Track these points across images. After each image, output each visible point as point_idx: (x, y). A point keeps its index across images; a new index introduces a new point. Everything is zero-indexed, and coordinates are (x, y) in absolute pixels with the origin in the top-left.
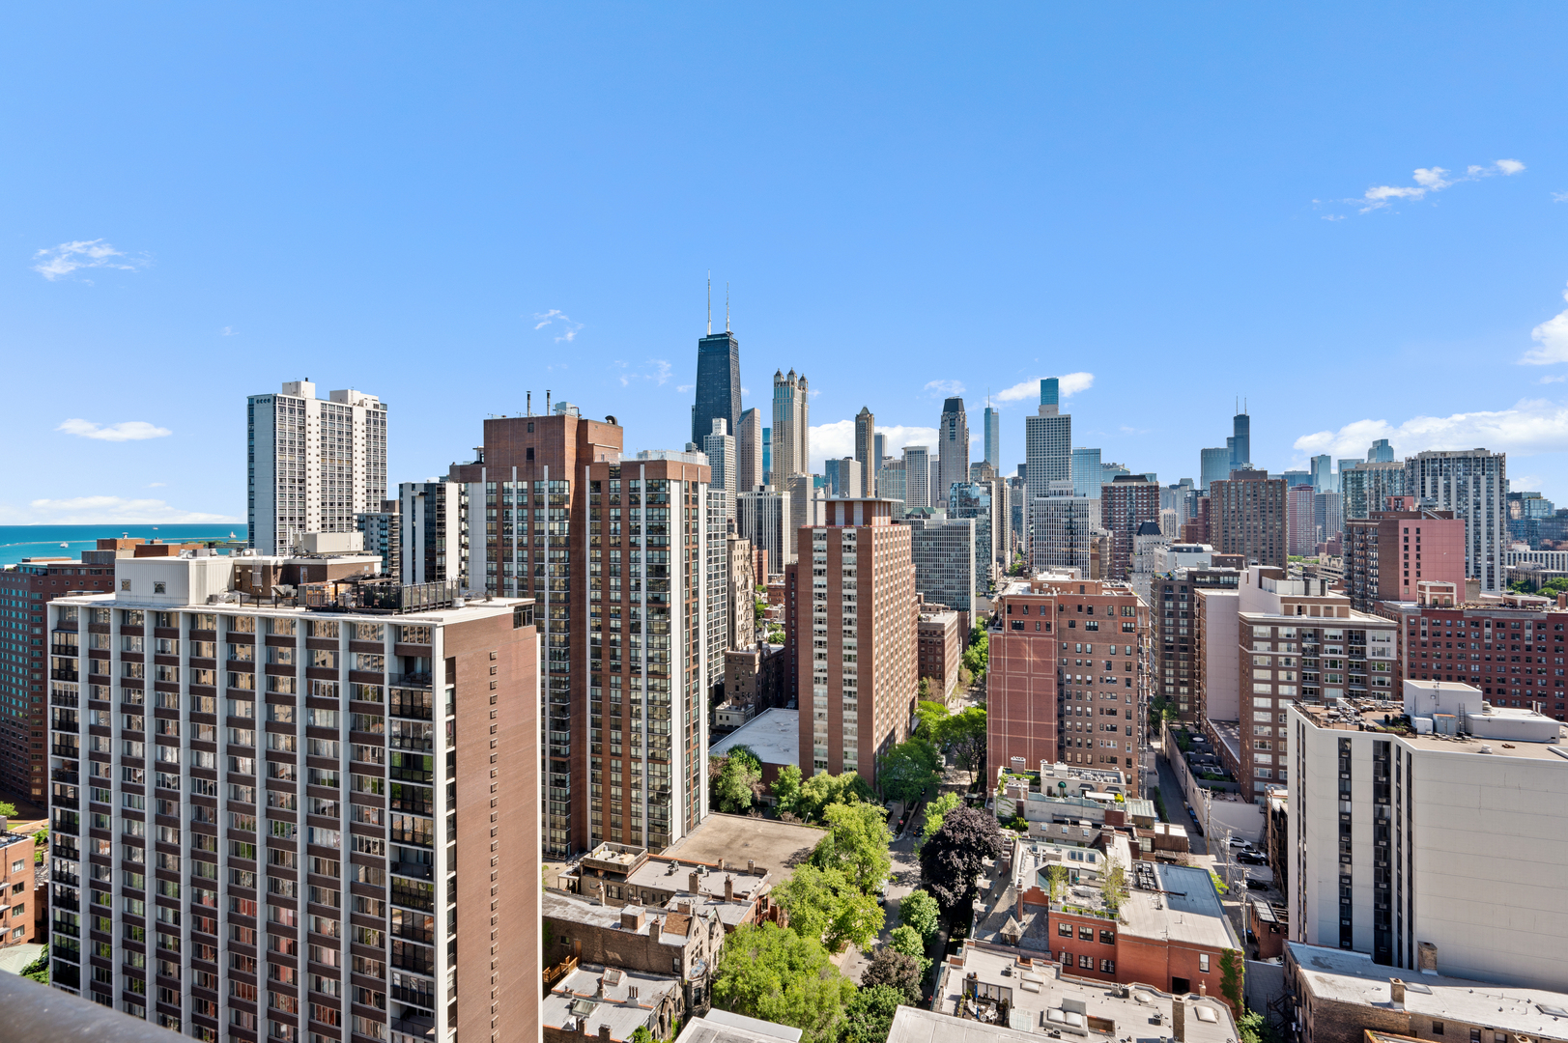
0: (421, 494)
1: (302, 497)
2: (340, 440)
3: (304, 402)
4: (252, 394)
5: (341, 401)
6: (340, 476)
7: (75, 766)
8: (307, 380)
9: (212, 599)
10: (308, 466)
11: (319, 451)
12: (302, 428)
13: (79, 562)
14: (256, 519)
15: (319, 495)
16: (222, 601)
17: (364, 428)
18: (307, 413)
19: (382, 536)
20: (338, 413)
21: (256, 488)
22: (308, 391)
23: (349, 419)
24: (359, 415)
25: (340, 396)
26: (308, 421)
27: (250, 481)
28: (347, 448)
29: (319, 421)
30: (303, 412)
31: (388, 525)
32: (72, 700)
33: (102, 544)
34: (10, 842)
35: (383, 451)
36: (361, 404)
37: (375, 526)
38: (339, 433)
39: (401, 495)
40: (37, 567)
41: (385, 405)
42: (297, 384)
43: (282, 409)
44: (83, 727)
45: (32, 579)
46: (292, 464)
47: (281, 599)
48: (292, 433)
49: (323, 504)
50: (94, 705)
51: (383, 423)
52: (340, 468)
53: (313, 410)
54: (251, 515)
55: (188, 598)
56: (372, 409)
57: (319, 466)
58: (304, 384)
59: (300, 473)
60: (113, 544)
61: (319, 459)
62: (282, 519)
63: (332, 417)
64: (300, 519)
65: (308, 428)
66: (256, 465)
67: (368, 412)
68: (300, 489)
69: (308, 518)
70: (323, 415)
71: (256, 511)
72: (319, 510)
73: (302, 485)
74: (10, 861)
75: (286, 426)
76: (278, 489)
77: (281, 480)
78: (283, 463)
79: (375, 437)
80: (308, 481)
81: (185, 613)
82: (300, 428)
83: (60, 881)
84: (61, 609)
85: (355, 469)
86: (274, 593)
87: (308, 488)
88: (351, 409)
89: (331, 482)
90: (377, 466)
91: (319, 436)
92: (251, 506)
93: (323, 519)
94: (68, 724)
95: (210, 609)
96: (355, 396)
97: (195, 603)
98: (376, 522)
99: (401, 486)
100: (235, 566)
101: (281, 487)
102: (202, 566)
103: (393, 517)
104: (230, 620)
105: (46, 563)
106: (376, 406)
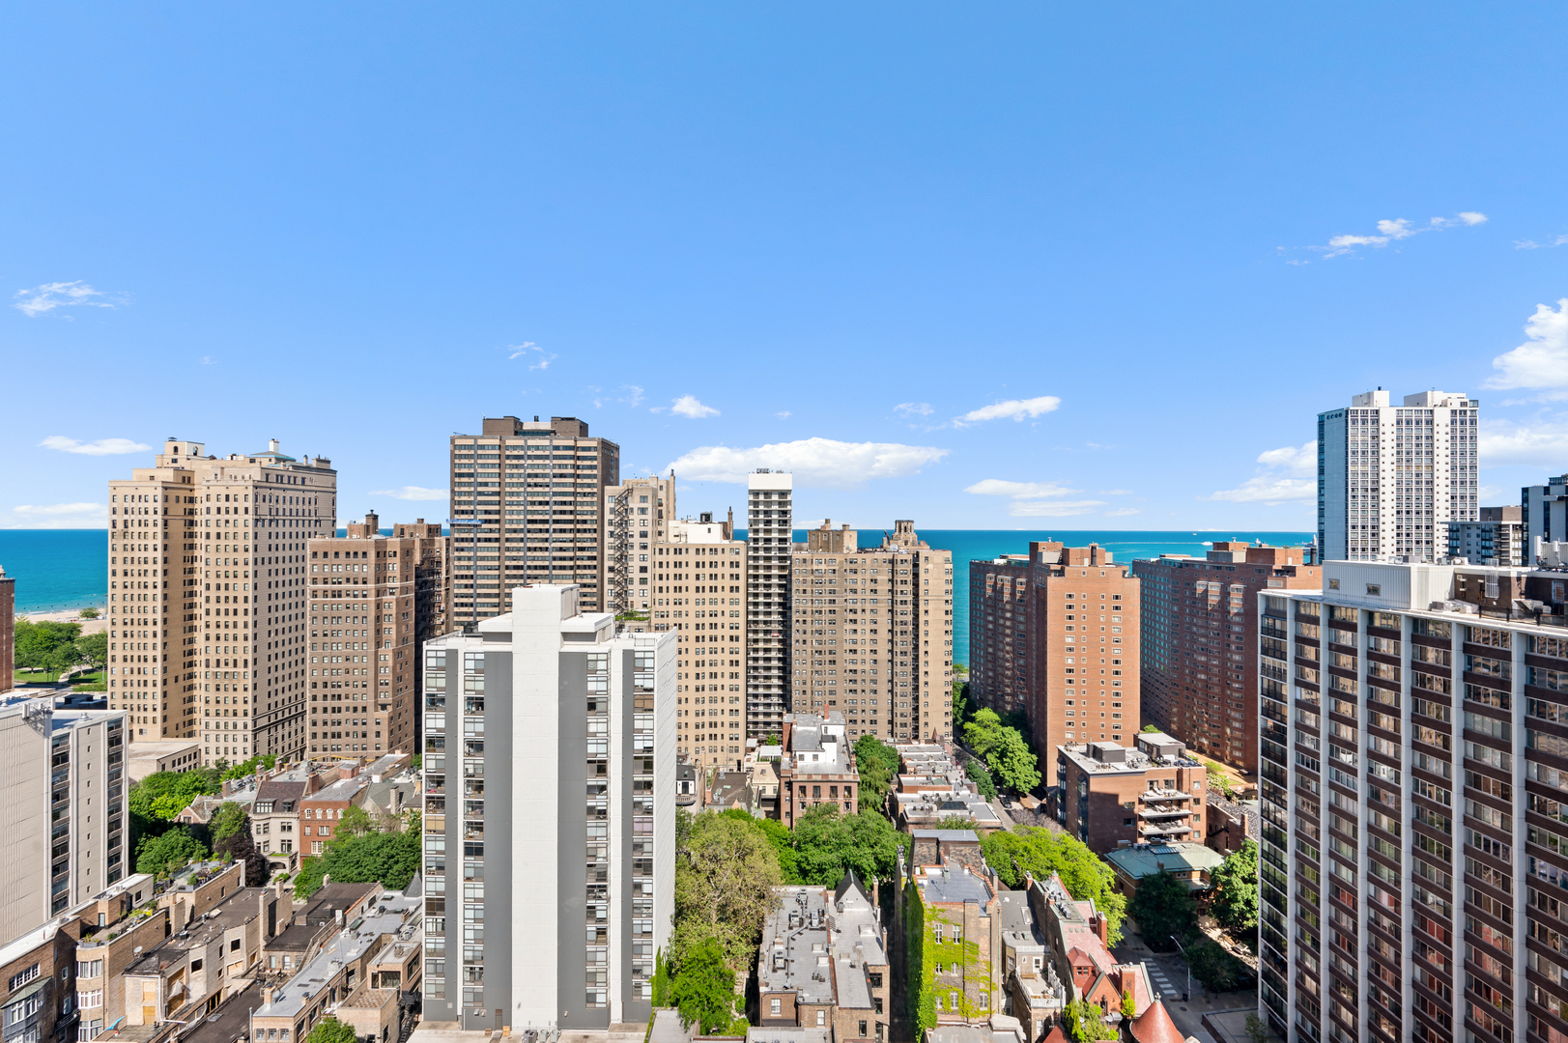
0: (1560, 499)
1: (1376, 506)
2: (1417, 445)
3: (1377, 412)
4: (1322, 411)
5: (1418, 404)
6: (1417, 483)
7: (1284, 730)
8: (1379, 389)
9: (1435, 606)
10: (1382, 474)
11: (1394, 459)
12: (1375, 437)
13: (1205, 559)
14: (1326, 527)
15: (1394, 504)
16: (1448, 609)
17: (1449, 430)
18: (1381, 422)
19: (1484, 547)
20: (1417, 420)
21: (1326, 498)
22: (1381, 400)
23: (1430, 422)
24: (1442, 417)
25: (1419, 399)
26: (1382, 429)
27: (1320, 491)
28: (1427, 453)
29: (1394, 429)
30: (1376, 421)
31: (1493, 535)
32: (1281, 675)
33: (1217, 546)
34: (1190, 764)
35: (1474, 452)
36: (1444, 404)
37: (1474, 536)
38: (1417, 438)
39: (1525, 500)
40: (1174, 562)
41: (1475, 402)
42: (1370, 395)
43: (1354, 422)
44: (1290, 701)
45: (1172, 570)
46: (1364, 474)
47: (1527, 614)
48: (1364, 442)
49: (1398, 512)
50: (1299, 683)
51: (1473, 422)
52: (1417, 475)
53: (1388, 417)
54: (1320, 524)
55: (1409, 603)
56: (1457, 406)
57: (1394, 474)
58: (1377, 393)
59: (1373, 482)
60: (1226, 546)
61: (1394, 467)
62: (1354, 527)
63: (1408, 422)
64: (1373, 527)
65: (1382, 437)
66: (1326, 477)
67: (1454, 412)
68: (1373, 498)
69: (1382, 527)
70: (1399, 422)
71: (1326, 520)
72: (1394, 519)
73: (1375, 494)
74: (1192, 780)
75: (1358, 436)
76: (1350, 499)
77: (1353, 490)
78: (1355, 473)
79: (1462, 438)
80: (1382, 489)
81: (1407, 617)
82: (1373, 438)
83: (1268, 819)
84: (1267, 598)
85: (1436, 474)
86: (1515, 607)
87: (1382, 497)
88: (1432, 411)
89: (1407, 490)
90: (1465, 470)
91: (1394, 444)
92: (1321, 515)
93: (1398, 527)
94: (1274, 693)
95: (1435, 615)
96: (1435, 397)
97: (1418, 607)
98: (1474, 532)
99: (1525, 490)
100: (1455, 575)
101: (1354, 497)
102: (1424, 573)
103: (1501, 526)
104: (1467, 630)
105: (1180, 559)
106: (1463, 404)
